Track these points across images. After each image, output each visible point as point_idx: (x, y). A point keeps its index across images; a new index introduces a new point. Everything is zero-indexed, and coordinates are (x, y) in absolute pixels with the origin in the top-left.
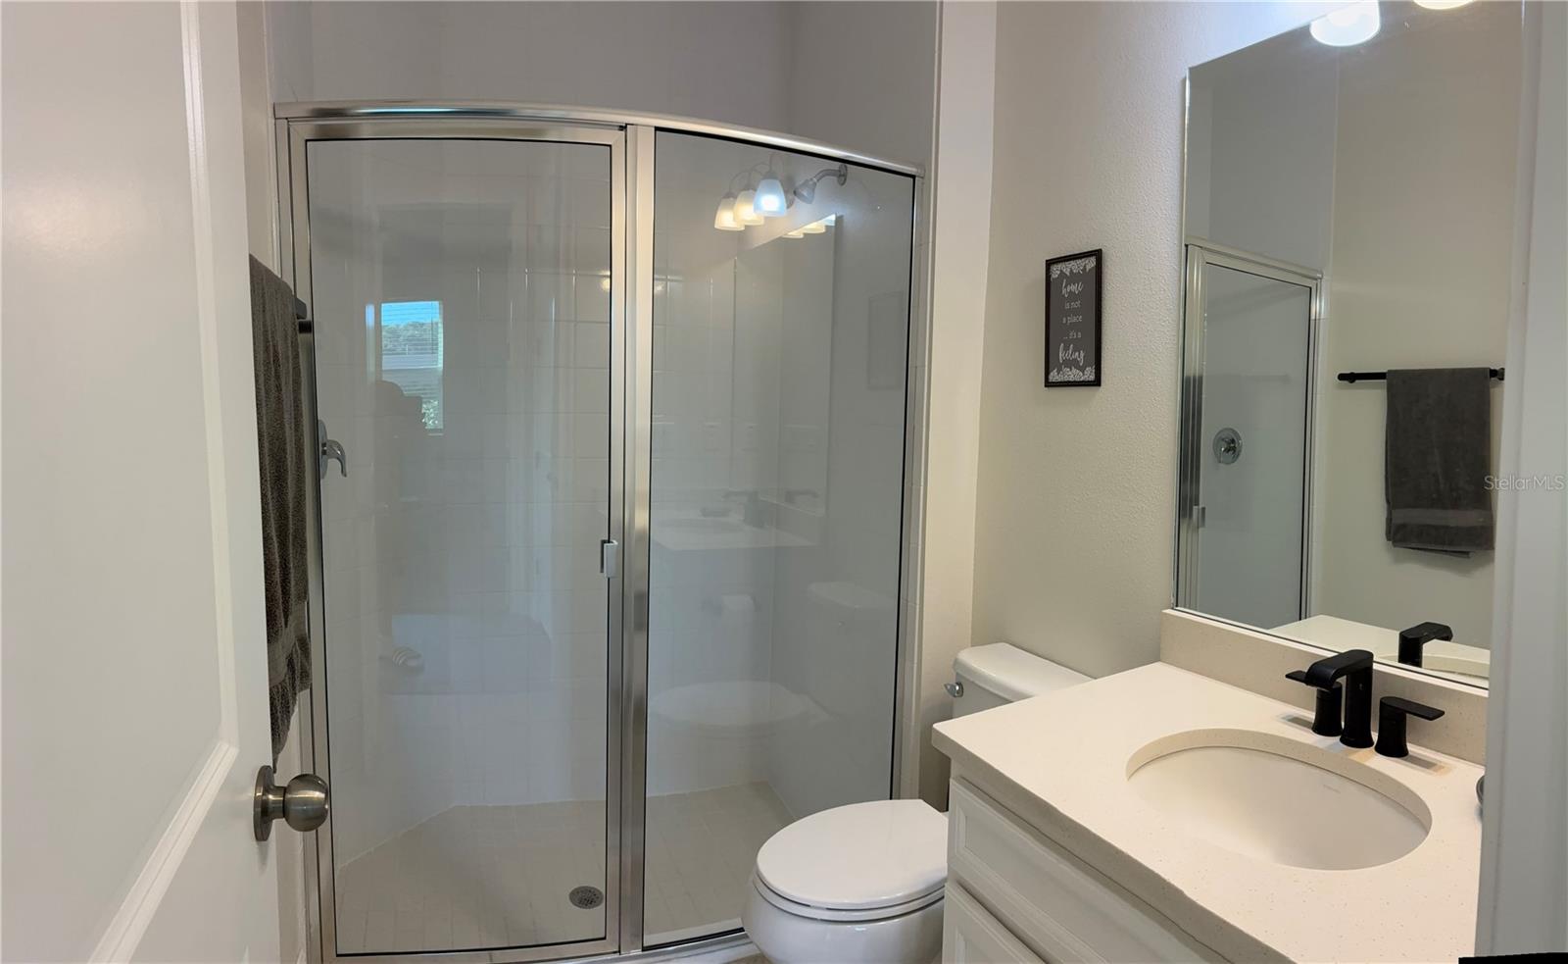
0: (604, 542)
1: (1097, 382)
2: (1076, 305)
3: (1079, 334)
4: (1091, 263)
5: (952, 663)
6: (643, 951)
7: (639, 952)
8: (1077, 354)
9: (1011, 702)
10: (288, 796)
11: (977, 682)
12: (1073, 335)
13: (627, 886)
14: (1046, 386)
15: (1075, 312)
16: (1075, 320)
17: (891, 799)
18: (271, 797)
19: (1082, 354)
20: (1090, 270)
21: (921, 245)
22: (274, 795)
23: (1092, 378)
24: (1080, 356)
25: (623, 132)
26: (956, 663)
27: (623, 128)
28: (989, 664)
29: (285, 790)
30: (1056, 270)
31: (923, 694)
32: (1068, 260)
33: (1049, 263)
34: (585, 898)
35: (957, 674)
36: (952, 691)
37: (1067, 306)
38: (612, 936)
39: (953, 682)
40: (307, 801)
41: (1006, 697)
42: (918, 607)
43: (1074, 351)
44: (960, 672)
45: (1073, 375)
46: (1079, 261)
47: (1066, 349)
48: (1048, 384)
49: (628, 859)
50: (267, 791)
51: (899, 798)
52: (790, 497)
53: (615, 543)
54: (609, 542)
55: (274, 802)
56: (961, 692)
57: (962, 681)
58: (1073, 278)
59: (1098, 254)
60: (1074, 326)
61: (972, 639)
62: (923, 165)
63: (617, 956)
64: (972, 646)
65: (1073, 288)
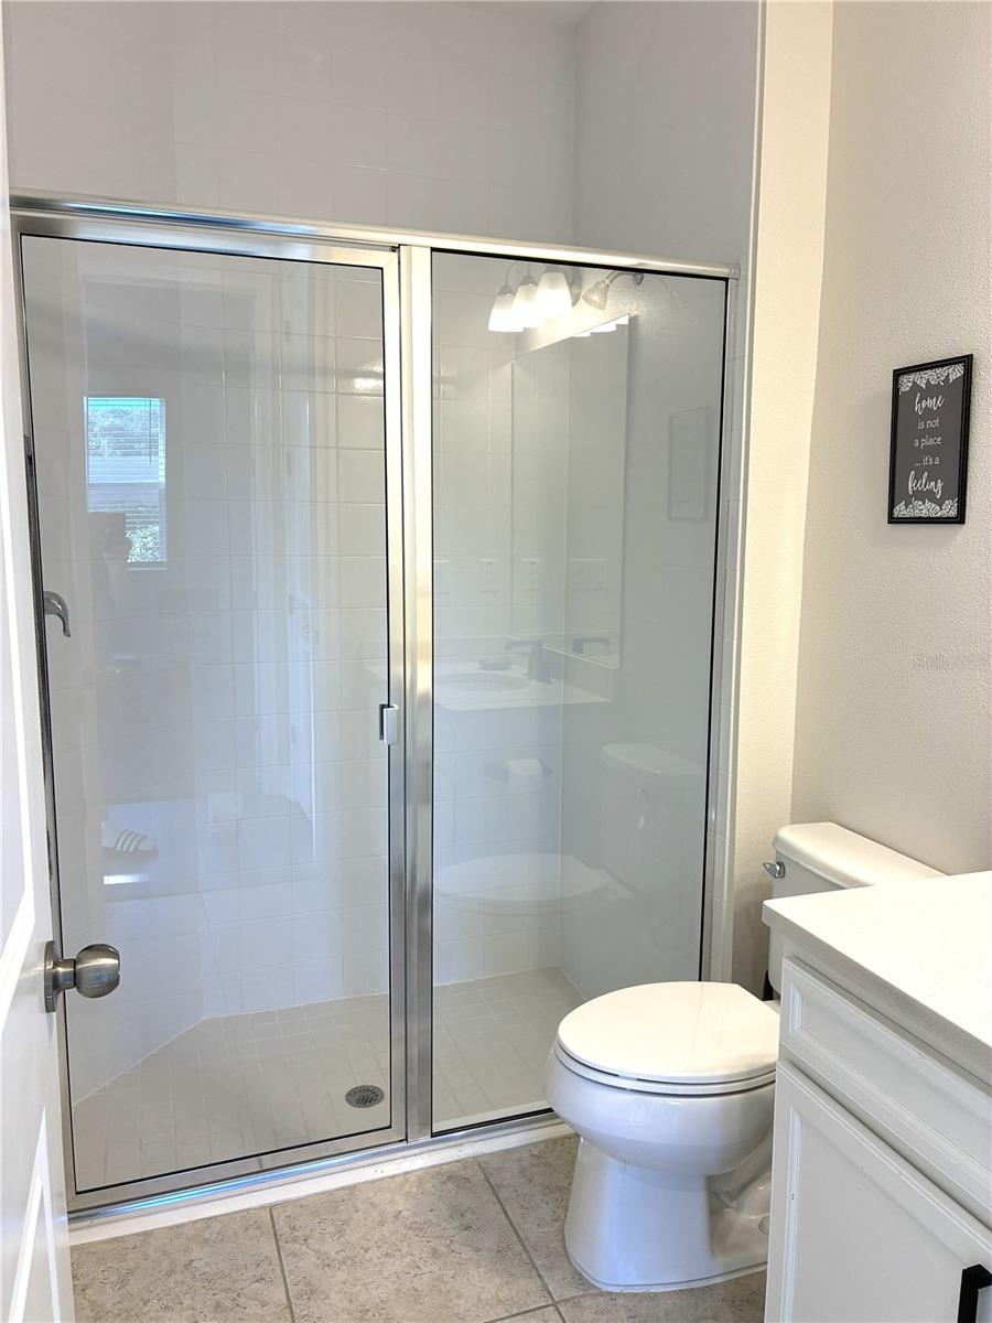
0: (382, 707)
1: (960, 519)
2: (934, 424)
3: (937, 459)
4: (957, 372)
5: (772, 839)
6: (432, 1136)
7: (428, 1138)
8: (933, 483)
9: (842, 888)
10: (79, 967)
11: (801, 863)
12: (927, 460)
13: (414, 1078)
14: (889, 522)
15: (932, 433)
16: (931, 441)
17: (700, 980)
18: (60, 970)
19: (940, 485)
20: (954, 381)
21: (735, 359)
22: (63, 967)
23: (953, 513)
24: (937, 487)
25: (396, 254)
26: (777, 840)
27: (395, 249)
28: (814, 844)
29: (75, 963)
30: (906, 383)
31: (737, 872)
32: (923, 370)
33: (898, 374)
34: (364, 1097)
35: (778, 852)
36: (771, 870)
37: (921, 426)
38: (398, 1125)
39: (773, 861)
40: (99, 969)
41: (839, 883)
42: (730, 775)
43: (929, 479)
44: (779, 850)
45: (926, 509)
46: (939, 371)
47: (918, 477)
48: (892, 520)
49: (414, 1050)
50: (56, 965)
51: (709, 981)
52: (578, 646)
53: (396, 707)
54: (389, 706)
55: (64, 974)
56: (782, 873)
57: (785, 862)
58: (931, 391)
59: (967, 361)
60: (930, 450)
61: (792, 814)
62: (738, 265)
63: (404, 1144)
64: (792, 823)
65: (931, 403)
